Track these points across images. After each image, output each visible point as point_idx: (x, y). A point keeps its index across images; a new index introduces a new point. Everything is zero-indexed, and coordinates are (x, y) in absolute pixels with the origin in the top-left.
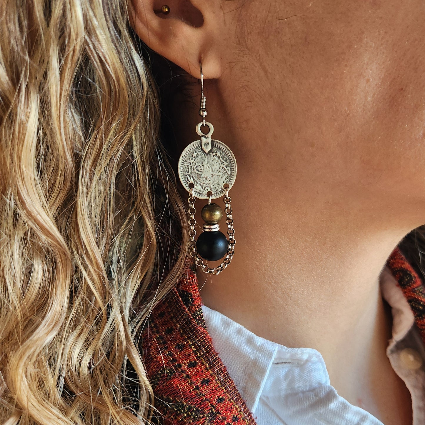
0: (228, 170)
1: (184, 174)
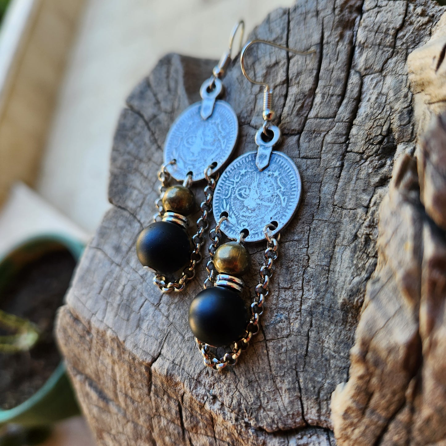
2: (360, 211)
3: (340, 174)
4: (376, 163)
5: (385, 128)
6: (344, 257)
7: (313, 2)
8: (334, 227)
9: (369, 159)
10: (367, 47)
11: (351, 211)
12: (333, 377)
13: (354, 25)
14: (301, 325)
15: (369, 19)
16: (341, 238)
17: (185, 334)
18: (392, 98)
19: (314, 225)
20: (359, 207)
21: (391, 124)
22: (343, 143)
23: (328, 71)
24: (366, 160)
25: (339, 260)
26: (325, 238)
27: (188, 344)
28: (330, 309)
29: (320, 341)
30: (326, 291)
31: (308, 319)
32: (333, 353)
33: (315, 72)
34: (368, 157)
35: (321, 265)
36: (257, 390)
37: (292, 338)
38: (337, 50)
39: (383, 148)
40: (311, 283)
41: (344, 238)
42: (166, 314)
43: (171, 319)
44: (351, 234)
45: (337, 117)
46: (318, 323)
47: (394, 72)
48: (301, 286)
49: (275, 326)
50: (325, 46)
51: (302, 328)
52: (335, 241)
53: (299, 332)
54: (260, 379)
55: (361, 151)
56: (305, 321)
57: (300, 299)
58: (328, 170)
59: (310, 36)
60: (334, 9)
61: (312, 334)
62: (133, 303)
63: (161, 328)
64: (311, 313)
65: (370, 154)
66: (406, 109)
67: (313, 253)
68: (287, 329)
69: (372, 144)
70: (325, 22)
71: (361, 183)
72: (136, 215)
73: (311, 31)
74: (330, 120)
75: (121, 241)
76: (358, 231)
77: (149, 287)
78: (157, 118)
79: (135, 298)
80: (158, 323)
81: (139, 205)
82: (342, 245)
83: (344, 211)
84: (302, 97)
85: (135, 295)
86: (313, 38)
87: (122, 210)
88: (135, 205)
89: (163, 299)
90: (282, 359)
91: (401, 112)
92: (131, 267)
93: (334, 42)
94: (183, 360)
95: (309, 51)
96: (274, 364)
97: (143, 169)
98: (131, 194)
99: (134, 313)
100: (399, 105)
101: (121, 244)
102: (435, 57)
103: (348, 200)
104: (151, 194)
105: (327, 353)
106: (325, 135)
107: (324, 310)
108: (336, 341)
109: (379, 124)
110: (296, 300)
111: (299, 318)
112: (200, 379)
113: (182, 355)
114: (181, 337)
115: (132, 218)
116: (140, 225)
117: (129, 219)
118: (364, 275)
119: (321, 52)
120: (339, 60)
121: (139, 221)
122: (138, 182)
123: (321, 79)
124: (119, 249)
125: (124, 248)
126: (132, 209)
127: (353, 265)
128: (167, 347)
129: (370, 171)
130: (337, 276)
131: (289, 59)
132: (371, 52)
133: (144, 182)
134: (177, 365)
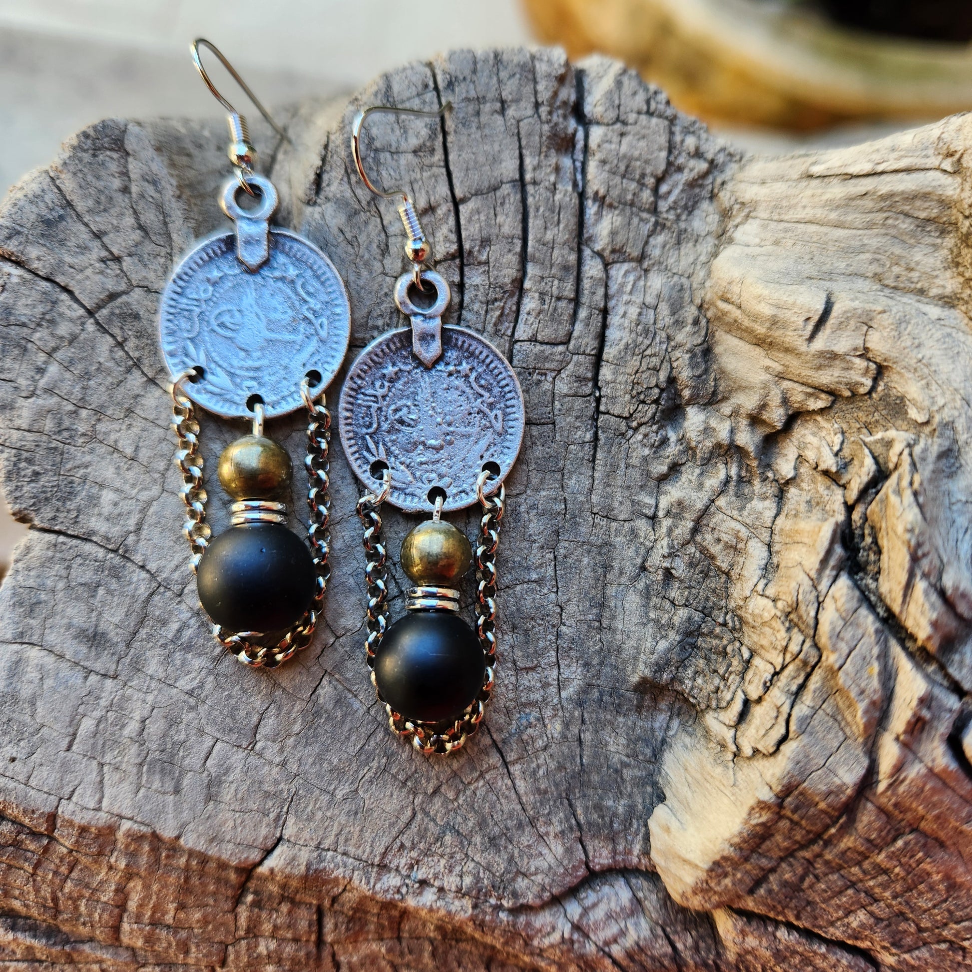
0: (496, 417)
1: (356, 433)
2: (642, 525)
3: (594, 456)
4: (655, 438)
5: (663, 376)
6: (627, 606)
7: (490, 77)
8: (600, 553)
9: (643, 430)
10: (611, 206)
11: (626, 524)
12: (630, 796)
13: (574, 146)
14: (566, 725)
15: (607, 146)
16: (616, 571)
17: (335, 789)
18: (667, 319)
19: (562, 551)
20: (638, 517)
21: (672, 368)
22: (590, 395)
23: (544, 245)
24: (636, 430)
25: (620, 610)
26: (587, 573)
27: (347, 807)
28: (613, 691)
29: (600, 744)
30: (601, 664)
31: (576, 714)
32: (626, 759)
33: (518, 244)
34: (640, 425)
35: (585, 621)
36: (506, 848)
37: (554, 749)
38: (557, 204)
39: (663, 411)
40: (572, 653)
41: (621, 573)
42: (277, 760)
43: (293, 767)
44: (634, 565)
45: (573, 342)
46: (594, 716)
47: (663, 267)
48: (554, 660)
49: (520, 736)
50: (530, 189)
51: (568, 729)
52: (605, 577)
53: (564, 737)
54: (508, 829)
55: (626, 414)
56: (573, 717)
57: (555, 683)
58: (572, 447)
59: (495, 160)
60: (537, 105)
61: (587, 737)
62: (181, 754)
63: (272, 789)
64: (580, 703)
65: (643, 420)
66: (699, 348)
67: (569, 600)
68: (541, 737)
69: (643, 402)
70: (523, 133)
71: (635, 474)
72: (126, 551)
73: (496, 147)
74: (561, 348)
75: (98, 620)
76: (645, 560)
77: (216, 713)
78: (120, 300)
79: (182, 743)
80: (261, 782)
81: (132, 528)
82: (619, 584)
83: (614, 525)
84: (499, 296)
85: (182, 737)
86: (504, 164)
87: (75, 542)
88: (118, 528)
89: (262, 731)
90: (543, 787)
91: (690, 351)
92: (152, 677)
93: (547, 184)
94: (342, 839)
95: (498, 193)
96: (529, 799)
97: (113, 437)
98: (93, 501)
99: (190, 774)
100: (685, 337)
101: (102, 627)
102: (808, 319)
103: (616, 504)
104: (161, 500)
105: (615, 760)
106: (554, 378)
107: (601, 695)
108: (629, 740)
109: (651, 366)
110: (549, 685)
111: (560, 713)
112: (386, 861)
113: (335, 830)
114: (327, 797)
115: (117, 560)
116: (148, 576)
117: (108, 563)
118: (674, 636)
119: (524, 200)
120: (562, 226)
121: (143, 567)
122: (106, 470)
123: (532, 261)
124: (98, 638)
125: (112, 635)
126: (108, 539)
127: (649, 620)
128: (295, 823)
129: (647, 451)
130: (619, 637)
131: (456, 203)
132: (619, 219)
133: (128, 469)
134: (328, 850)
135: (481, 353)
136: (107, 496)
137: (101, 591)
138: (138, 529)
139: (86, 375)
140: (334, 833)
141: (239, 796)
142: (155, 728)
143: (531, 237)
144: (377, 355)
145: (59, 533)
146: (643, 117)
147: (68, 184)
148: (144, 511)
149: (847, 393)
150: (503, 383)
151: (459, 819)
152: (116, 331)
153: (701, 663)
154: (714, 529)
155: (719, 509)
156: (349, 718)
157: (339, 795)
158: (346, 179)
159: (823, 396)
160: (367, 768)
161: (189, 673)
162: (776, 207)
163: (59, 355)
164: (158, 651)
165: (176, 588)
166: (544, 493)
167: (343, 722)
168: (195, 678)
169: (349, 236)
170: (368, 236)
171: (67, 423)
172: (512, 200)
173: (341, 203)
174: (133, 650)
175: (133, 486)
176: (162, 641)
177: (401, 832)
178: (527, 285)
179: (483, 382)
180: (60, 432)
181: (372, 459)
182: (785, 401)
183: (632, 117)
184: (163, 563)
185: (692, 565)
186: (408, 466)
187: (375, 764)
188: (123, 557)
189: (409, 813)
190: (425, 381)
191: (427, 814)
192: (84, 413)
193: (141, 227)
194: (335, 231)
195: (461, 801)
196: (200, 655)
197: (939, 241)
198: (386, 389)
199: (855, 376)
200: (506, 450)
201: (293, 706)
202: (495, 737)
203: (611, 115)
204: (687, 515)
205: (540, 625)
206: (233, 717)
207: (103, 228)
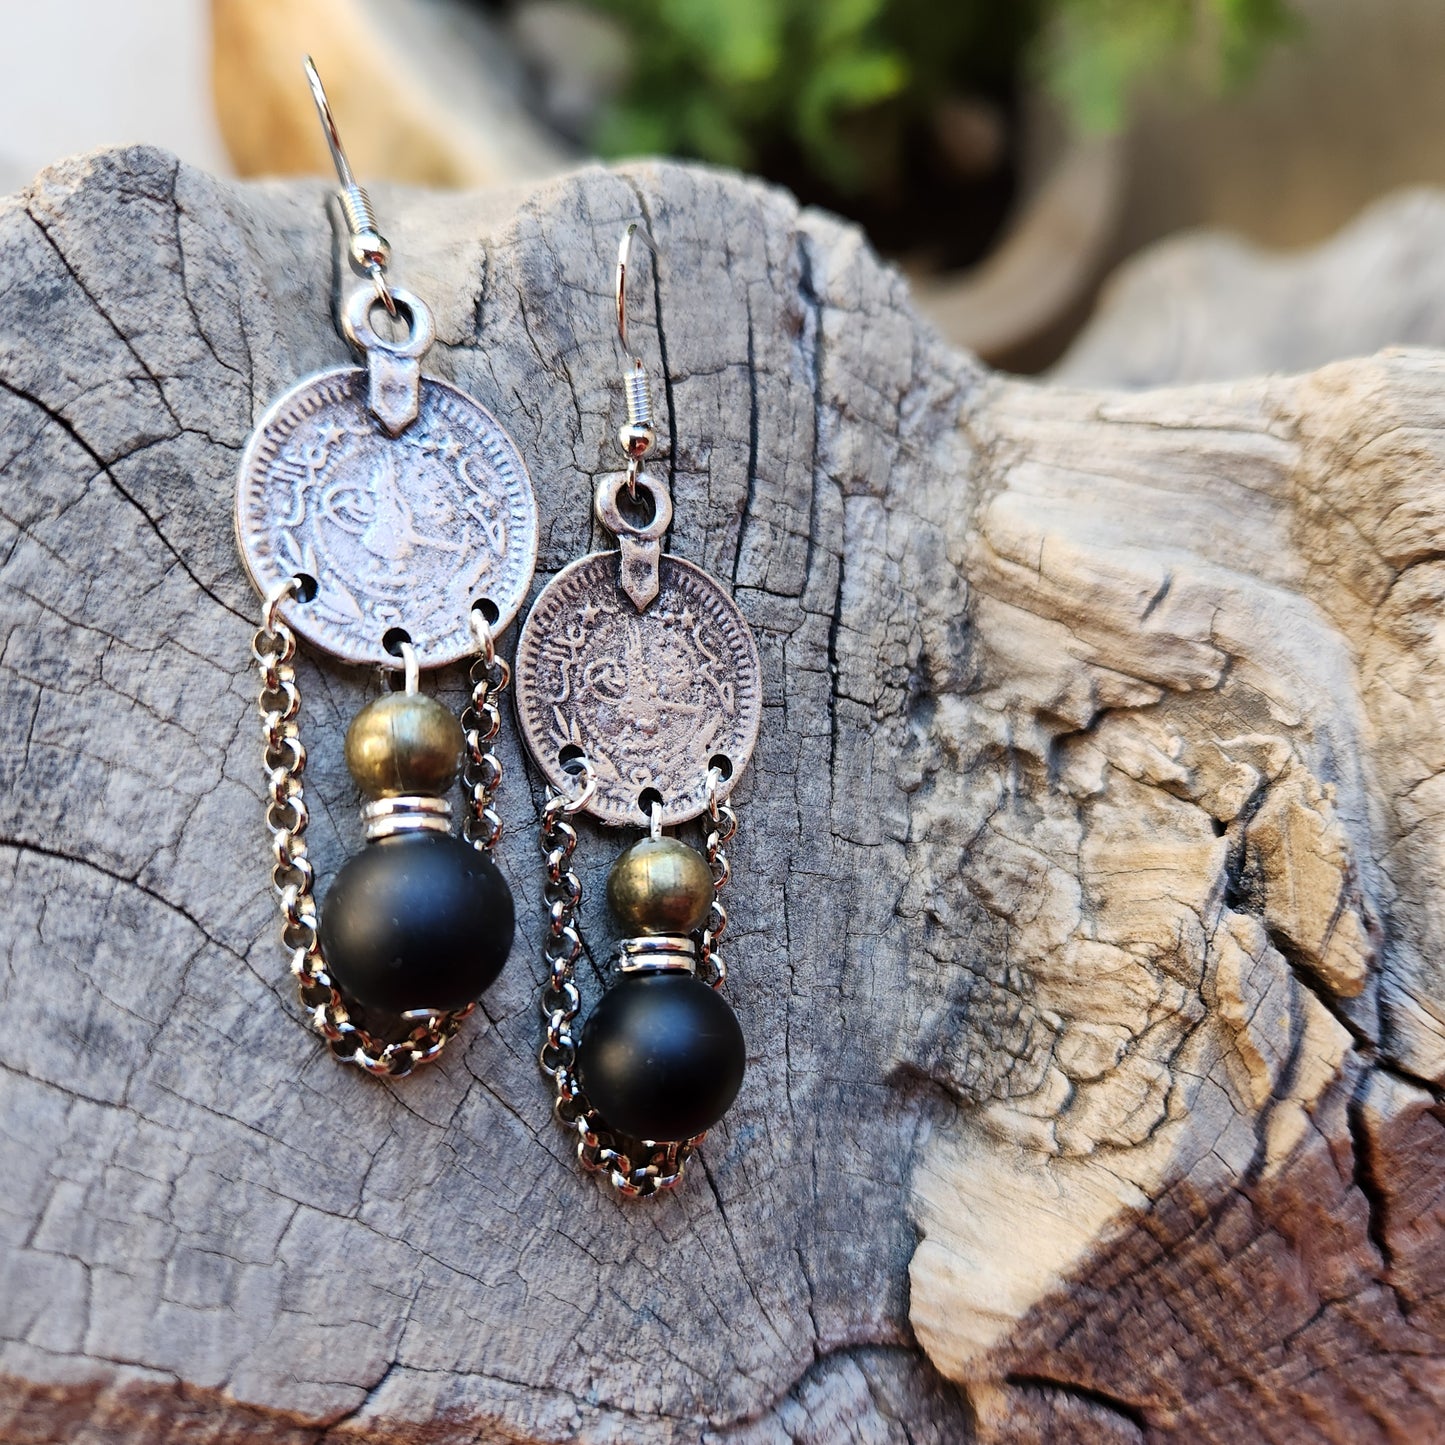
0: (726, 692)
1: (540, 701)
2: (893, 851)
3: (833, 755)
4: (903, 735)
5: (914, 652)
6: (877, 964)
7: (714, 216)
8: (841, 891)
9: (891, 722)
10: (851, 419)
11: (874, 850)
12: (872, 1237)
13: (803, 331)
14: (798, 1141)
15: (848, 338)
16: (863, 915)
17: (484, 1271)
18: (916, 578)
19: (795, 887)
20: (887, 841)
21: (924, 643)
22: (826, 670)
23: (776, 457)
24: (880, 721)
25: (868, 969)
26: (827, 918)
27: (501, 1299)
28: (857, 1086)
29: (838, 1164)
30: (843, 1047)
31: (811, 1122)
32: (869, 1183)
33: (746, 452)
34: (887, 715)
35: (823, 988)
36: (721, 1334)
37: (782, 1177)
38: (792, 404)
39: (911, 700)
40: (807, 1034)
41: (869, 918)
42: (397, 1230)
43: (422, 1241)
44: (886, 907)
45: (807, 596)
46: (832, 1124)
47: (908, 509)
48: (783, 1045)
49: (741, 1161)
50: (761, 378)
51: (800, 1146)
52: (847, 923)
53: (795, 1158)
54: (724, 1304)
55: (870, 700)
56: (805, 1127)
57: (784, 1079)
58: (807, 740)
59: (720, 331)
60: (770, 266)
61: (823, 1155)
62: (237, 1234)
63: (385, 1281)
64: (816, 1107)
65: (892, 709)
66: (959, 619)
67: (804, 958)
68: (766, 1160)
69: (890, 685)
70: (753, 300)
71: (883, 782)
72: (150, 881)
73: (722, 313)
74: (793, 603)
75: (95, 1004)
76: (899, 899)
77: (300, 1158)
78: (156, 449)
79: (240, 1215)
80: (369, 1272)
81: (165, 840)
82: (866, 934)
83: (858, 851)
84: (722, 520)
85: (241, 1204)
86: (730, 339)
87: (53, 862)
88: (138, 839)
89: (374, 1183)
90: (769, 1234)
91: (948, 622)
92: (190, 1102)
93: (781, 375)
94: (492, 1350)
95: (722, 376)
96: (751, 1255)
97: (134, 681)
98: (95, 791)
99: (251, 1270)
100: (942, 602)
101: (103, 1014)
102: (1145, 592)
103: (861, 822)
104: (219, 793)
105: (856, 1186)
106: (784, 643)
107: (841, 1093)
108: (874, 1155)
109: (899, 638)
110: (776, 1082)
111: (790, 1123)
112: (554, 1379)
113: (483, 1336)
114: (471, 1285)
115: (135, 895)
116: (189, 923)
117: (116, 902)
118: (942, 1005)
119: (753, 391)
120: (797, 435)
121: (180, 909)
122: (119, 736)
123: (762, 478)
124: (94, 1035)
125: (122, 1028)
126: (119, 859)
127: (910, 983)
128: (420, 1335)
129: (895, 752)
130: (867, 1008)
131: (669, 381)
132: (861, 437)
133: (160, 738)
134: (469, 1373)
135: (708, 597)
136: (121, 784)
137: (103, 952)
138: (177, 842)
139: (90, 570)
140: (479, 1344)
141: (333, 1299)
142: (194, 1192)
143: (761, 444)
144: (571, 586)
145: (24, 845)
146: (887, 311)
147: (73, 239)
148: (188, 812)
149: (1186, 687)
150: (735, 643)
151: (661, 1297)
152: (149, 500)
153: (977, 1039)
154: (990, 858)
155: (997, 831)
156: (509, 1152)
157: (490, 1279)
158: (520, 317)
159: (1151, 689)
160: (533, 1230)
161: (256, 1090)
162: (1062, 451)
163: (40, 529)
164: (204, 1054)
165: (239, 945)
166: (774, 804)
167: (499, 1159)
168: (265, 1101)
169: (527, 402)
170: (554, 406)
171: (49, 650)
172: (739, 389)
173: (515, 352)
174: (156, 1056)
175: (170, 767)
176: (210, 1038)
177: (581, 1330)
178: (755, 509)
179: (709, 640)
180: (35, 665)
181: (562, 743)
182: (1095, 694)
183: (875, 308)
184: (217, 901)
185: (958, 906)
186: (610, 756)
187: (544, 1223)
188: (146, 890)
189: (591, 1296)
190: (634, 631)
191: (616, 1295)
192: (82, 635)
193: (201, 334)
194: (509, 393)
195: (663, 1270)
196: (274, 1060)
197: (1270, 516)
198: (582, 638)
199: (1198, 667)
200: (738, 740)
201: (424, 1137)
202: (709, 1164)
203: (853, 299)
204: (954, 839)
205: (766, 995)
206: (327, 1164)
207: (134, 324)
